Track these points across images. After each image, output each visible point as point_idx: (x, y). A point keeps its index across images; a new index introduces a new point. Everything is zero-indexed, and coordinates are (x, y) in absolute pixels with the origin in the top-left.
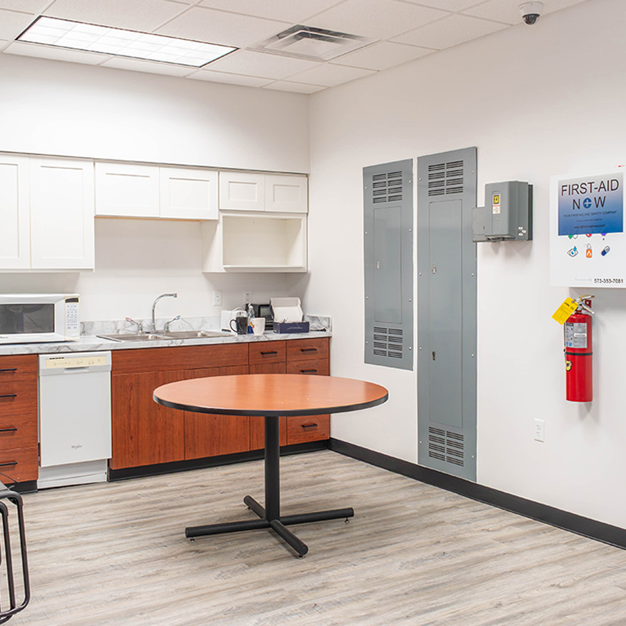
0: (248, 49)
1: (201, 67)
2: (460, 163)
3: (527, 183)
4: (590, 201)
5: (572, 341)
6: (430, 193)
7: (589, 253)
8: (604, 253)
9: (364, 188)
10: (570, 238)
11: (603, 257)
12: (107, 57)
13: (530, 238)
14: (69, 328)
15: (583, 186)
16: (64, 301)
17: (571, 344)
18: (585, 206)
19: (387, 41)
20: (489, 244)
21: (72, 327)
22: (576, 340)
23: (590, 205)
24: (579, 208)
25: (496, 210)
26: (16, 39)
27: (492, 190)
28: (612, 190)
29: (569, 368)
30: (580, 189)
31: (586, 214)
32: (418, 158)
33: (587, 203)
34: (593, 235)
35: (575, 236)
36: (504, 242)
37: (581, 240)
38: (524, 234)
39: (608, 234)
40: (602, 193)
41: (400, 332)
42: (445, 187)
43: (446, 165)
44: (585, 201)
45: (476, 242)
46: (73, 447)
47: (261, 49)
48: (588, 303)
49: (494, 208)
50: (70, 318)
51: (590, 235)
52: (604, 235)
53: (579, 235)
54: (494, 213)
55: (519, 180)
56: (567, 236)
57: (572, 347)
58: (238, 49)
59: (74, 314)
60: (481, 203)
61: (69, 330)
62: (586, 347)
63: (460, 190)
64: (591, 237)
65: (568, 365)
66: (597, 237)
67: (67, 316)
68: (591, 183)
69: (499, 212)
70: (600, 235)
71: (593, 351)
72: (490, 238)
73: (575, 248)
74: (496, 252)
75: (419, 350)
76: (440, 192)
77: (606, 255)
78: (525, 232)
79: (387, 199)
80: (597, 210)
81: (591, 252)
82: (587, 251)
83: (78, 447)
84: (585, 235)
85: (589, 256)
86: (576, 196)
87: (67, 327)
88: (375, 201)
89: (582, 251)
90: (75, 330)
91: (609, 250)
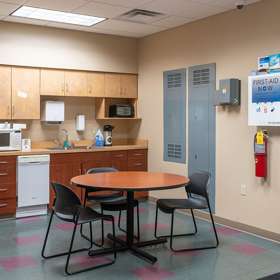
0: (112, 19)
1: (90, 26)
2: (208, 70)
3: (238, 79)
4: (266, 87)
5: (258, 150)
6: (194, 83)
7: (266, 111)
8: (272, 111)
9: (164, 81)
10: (257, 104)
11: (272, 112)
12: (49, 22)
13: (240, 104)
14: (16, 144)
15: (263, 81)
16: (14, 132)
17: (258, 151)
18: (264, 90)
19: (175, 16)
20: (221, 106)
21: (18, 144)
22: (260, 149)
23: (266, 89)
24: (261, 90)
25: (224, 91)
26: (10, 15)
27: (222, 82)
28: (275, 83)
29: (257, 162)
30: (261, 82)
31: (264, 93)
32: (189, 67)
33: (265, 88)
34: (267, 103)
35: (259, 103)
36: (228, 106)
37: (262, 105)
38: (237, 102)
39: (274, 102)
40: (271, 84)
41: (180, 146)
42: (201, 81)
43: (201, 71)
44: (264, 88)
45: (215, 106)
46: (32, 198)
47: (118, 19)
48: (265, 133)
49: (223, 90)
50: (17, 140)
51: (266, 103)
52: (272, 102)
53: (261, 103)
54: (223, 92)
55: (234, 78)
56: (256, 103)
57: (258, 152)
58: (108, 19)
59: (19, 138)
60: (218, 88)
61: (16, 145)
62: (264, 152)
63: (208, 82)
64: (266, 104)
65: (256, 161)
66: (269, 103)
67: (15, 139)
68: (266, 80)
69: (225, 92)
70: (270, 102)
71: (268, 154)
72: (221, 104)
73: (259, 109)
74: (224, 110)
75: (189, 155)
76: (199, 83)
77: (273, 112)
78: (237, 101)
79: (174, 86)
80: (269, 91)
81: (266, 110)
82: (265, 110)
83: (34, 198)
84: (264, 103)
85: (266, 112)
86: (259, 85)
87: (15, 144)
88: (169, 87)
89: (262, 110)
90: (19, 145)
91: (274, 109)
